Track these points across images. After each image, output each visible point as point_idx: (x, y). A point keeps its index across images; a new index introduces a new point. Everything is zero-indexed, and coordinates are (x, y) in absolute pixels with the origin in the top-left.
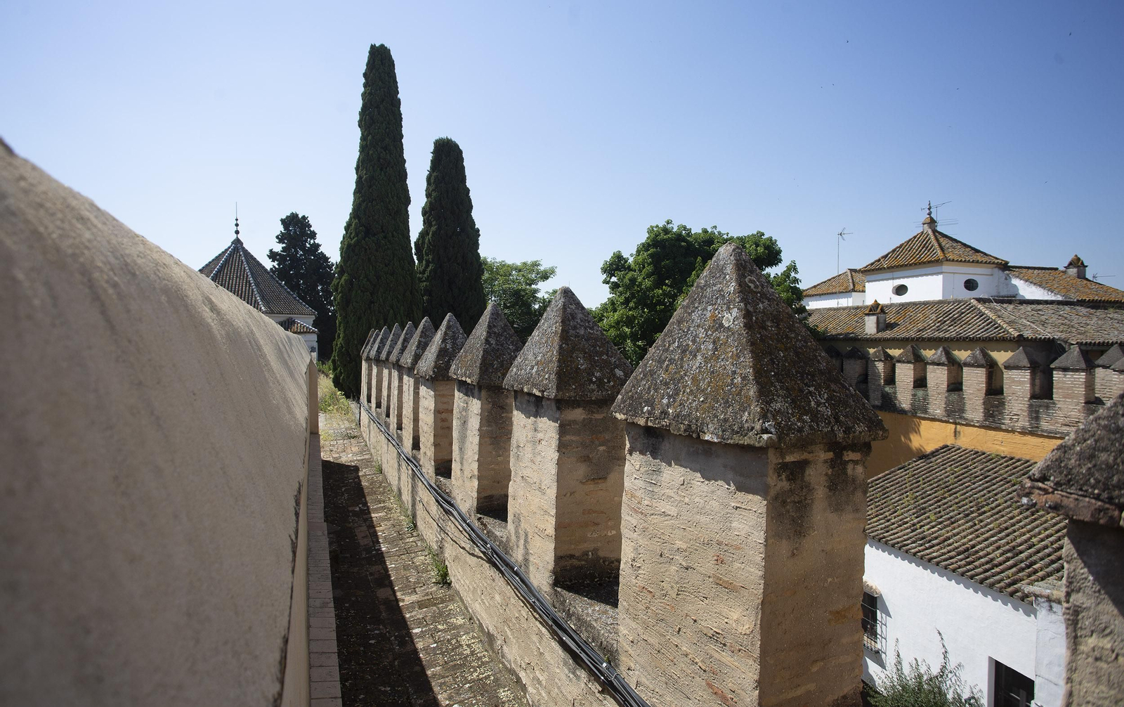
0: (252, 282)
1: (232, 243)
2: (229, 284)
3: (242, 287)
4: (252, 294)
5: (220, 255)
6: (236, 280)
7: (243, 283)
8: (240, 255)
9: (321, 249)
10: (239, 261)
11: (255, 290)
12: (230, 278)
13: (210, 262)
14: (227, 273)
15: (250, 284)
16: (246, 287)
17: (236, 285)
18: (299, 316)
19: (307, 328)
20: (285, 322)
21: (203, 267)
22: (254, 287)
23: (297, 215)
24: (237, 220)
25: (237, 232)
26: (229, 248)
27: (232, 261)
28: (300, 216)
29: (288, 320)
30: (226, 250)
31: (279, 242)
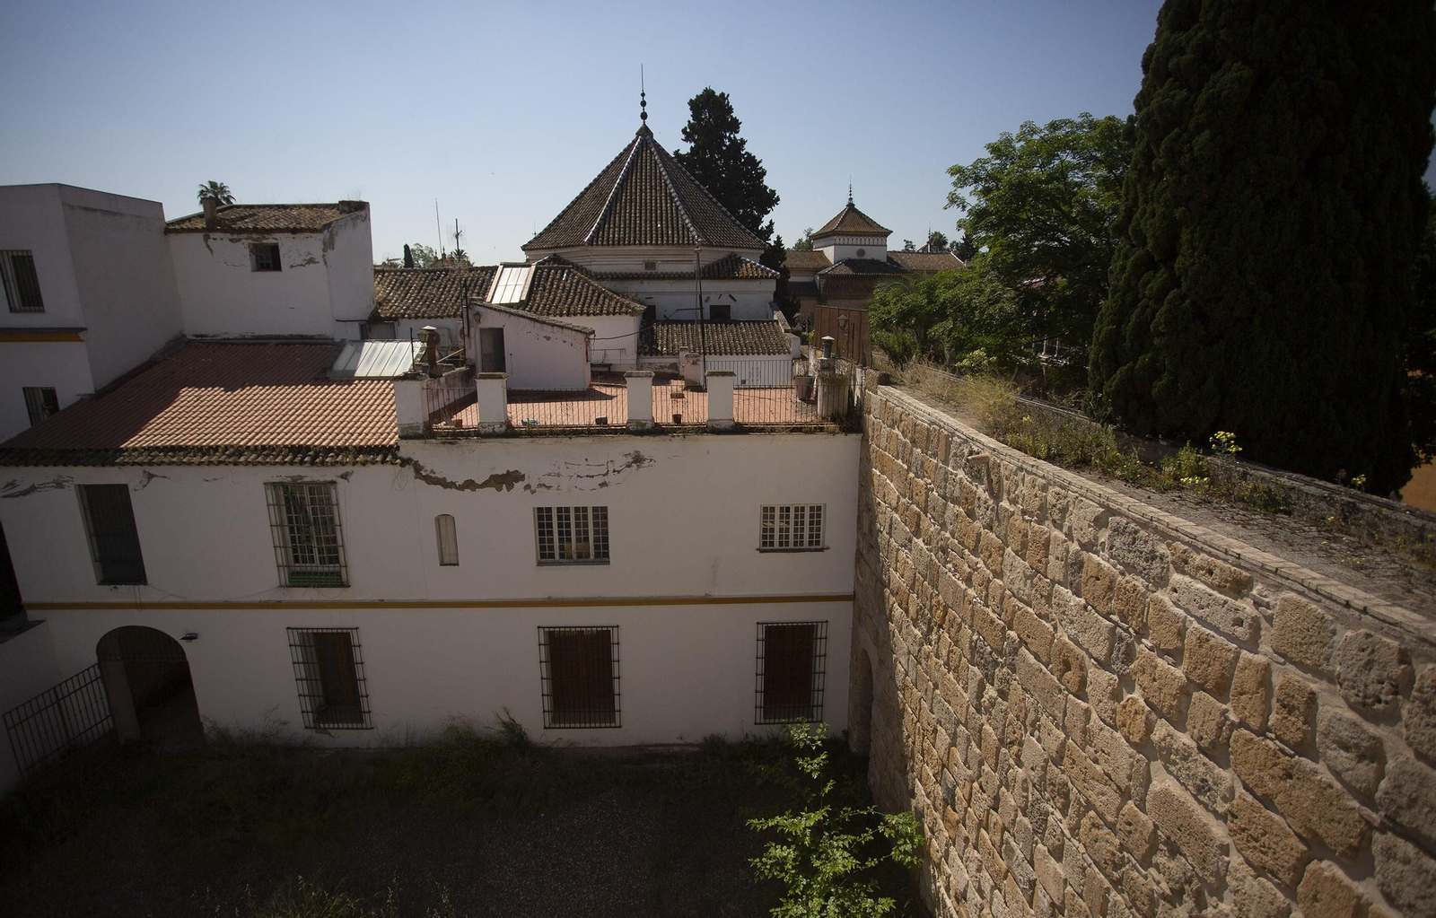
0: (674, 195)
1: (638, 134)
2: (641, 200)
3: (661, 203)
4: (677, 214)
5: (621, 154)
6: (651, 193)
7: (661, 197)
8: (652, 153)
9: (748, 148)
10: (651, 163)
11: (680, 208)
12: (641, 189)
13: (608, 167)
14: (636, 182)
15: (672, 198)
16: (666, 203)
17: (651, 200)
18: (748, 251)
19: (762, 270)
20: (726, 260)
21: (599, 176)
22: (678, 203)
23: (713, 92)
24: (643, 95)
25: (644, 116)
26: (634, 142)
27: (642, 163)
28: (718, 94)
29: (730, 256)
30: (630, 146)
31: (686, 140)
